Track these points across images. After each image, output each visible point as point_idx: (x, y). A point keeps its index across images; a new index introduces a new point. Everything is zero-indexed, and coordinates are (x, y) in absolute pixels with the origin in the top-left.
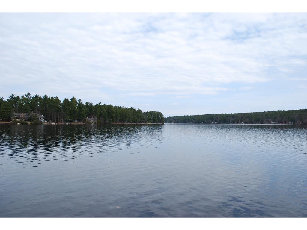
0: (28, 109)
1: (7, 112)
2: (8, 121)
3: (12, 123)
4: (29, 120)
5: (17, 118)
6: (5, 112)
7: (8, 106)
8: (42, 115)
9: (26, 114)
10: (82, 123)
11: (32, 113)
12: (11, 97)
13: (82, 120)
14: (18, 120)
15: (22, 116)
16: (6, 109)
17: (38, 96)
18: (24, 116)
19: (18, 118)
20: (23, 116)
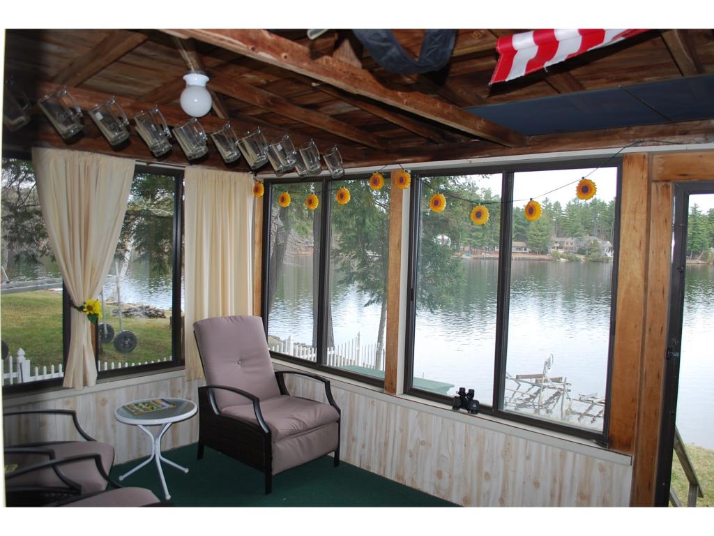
0: (579, 229)
1: (542, 236)
2: (542, 253)
3: (551, 257)
4: (581, 252)
5: (558, 248)
6: (538, 236)
7: (544, 224)
8: (608, 242)
9: (576, 239)
10: (700, 262)
11: (587, 238)
12: (543, 202)
13: (699, 254)
14: (561, 252)
15: (567, 243)
16: (541, 231)
17: (599, 201)
18: (571, 244)
19: (561, 248)
20: (569, 244)
